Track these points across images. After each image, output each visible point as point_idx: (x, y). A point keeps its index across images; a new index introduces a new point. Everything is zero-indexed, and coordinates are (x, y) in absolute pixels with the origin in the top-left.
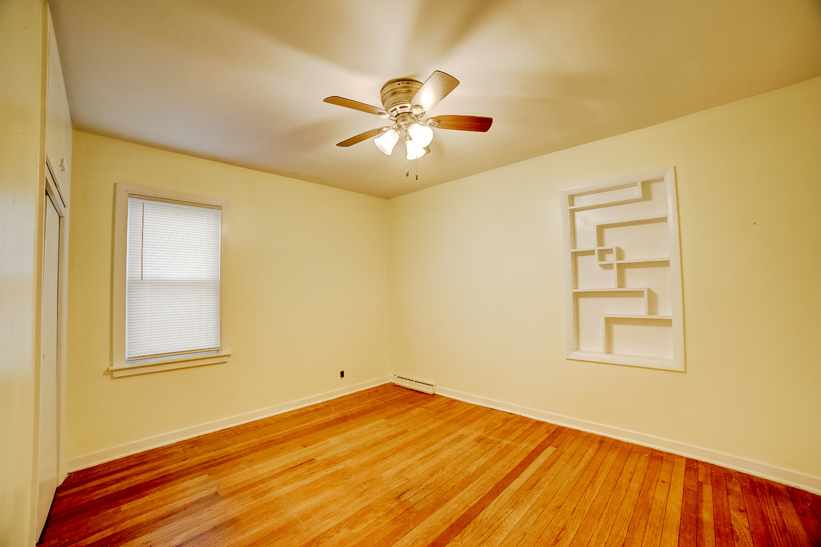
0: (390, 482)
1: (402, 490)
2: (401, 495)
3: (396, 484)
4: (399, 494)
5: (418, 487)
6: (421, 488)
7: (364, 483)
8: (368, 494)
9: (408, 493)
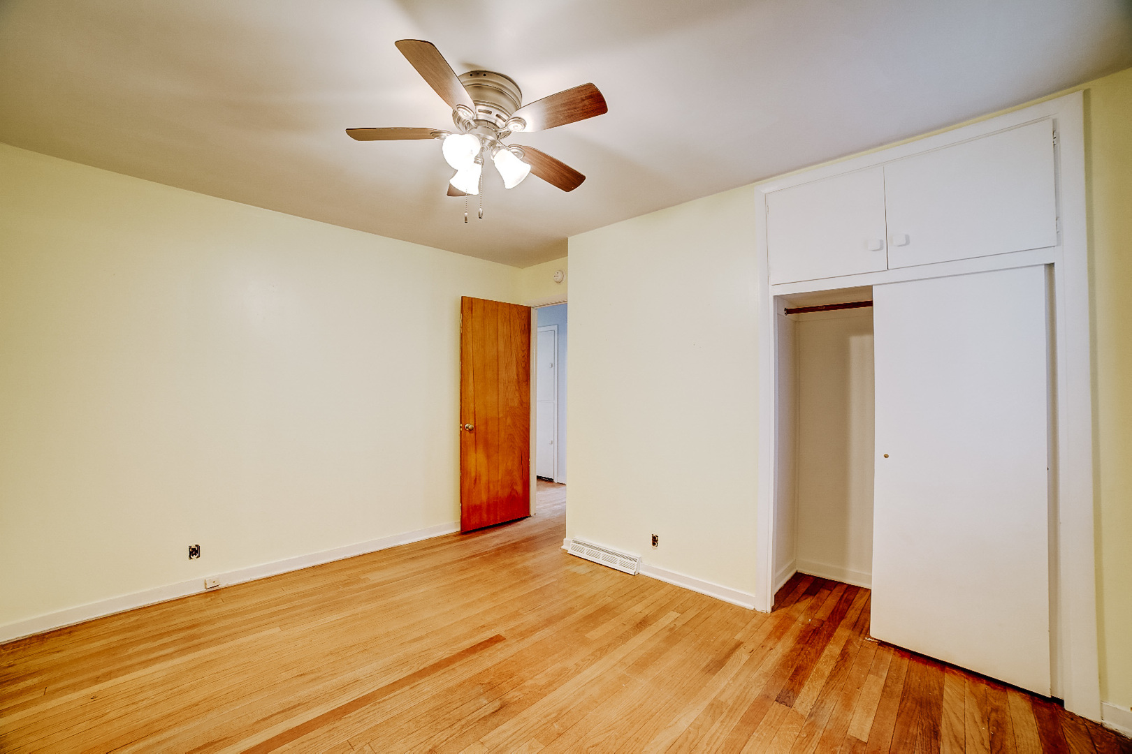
0: (514, 737)
1: (495, 720)
2: (499, 709)
3: (504, 732)
4: (501, 712)
5: (467, 725)
6: (463, 722)
7: (560, 735)
8: (551, 714)
9: (487, 714)
